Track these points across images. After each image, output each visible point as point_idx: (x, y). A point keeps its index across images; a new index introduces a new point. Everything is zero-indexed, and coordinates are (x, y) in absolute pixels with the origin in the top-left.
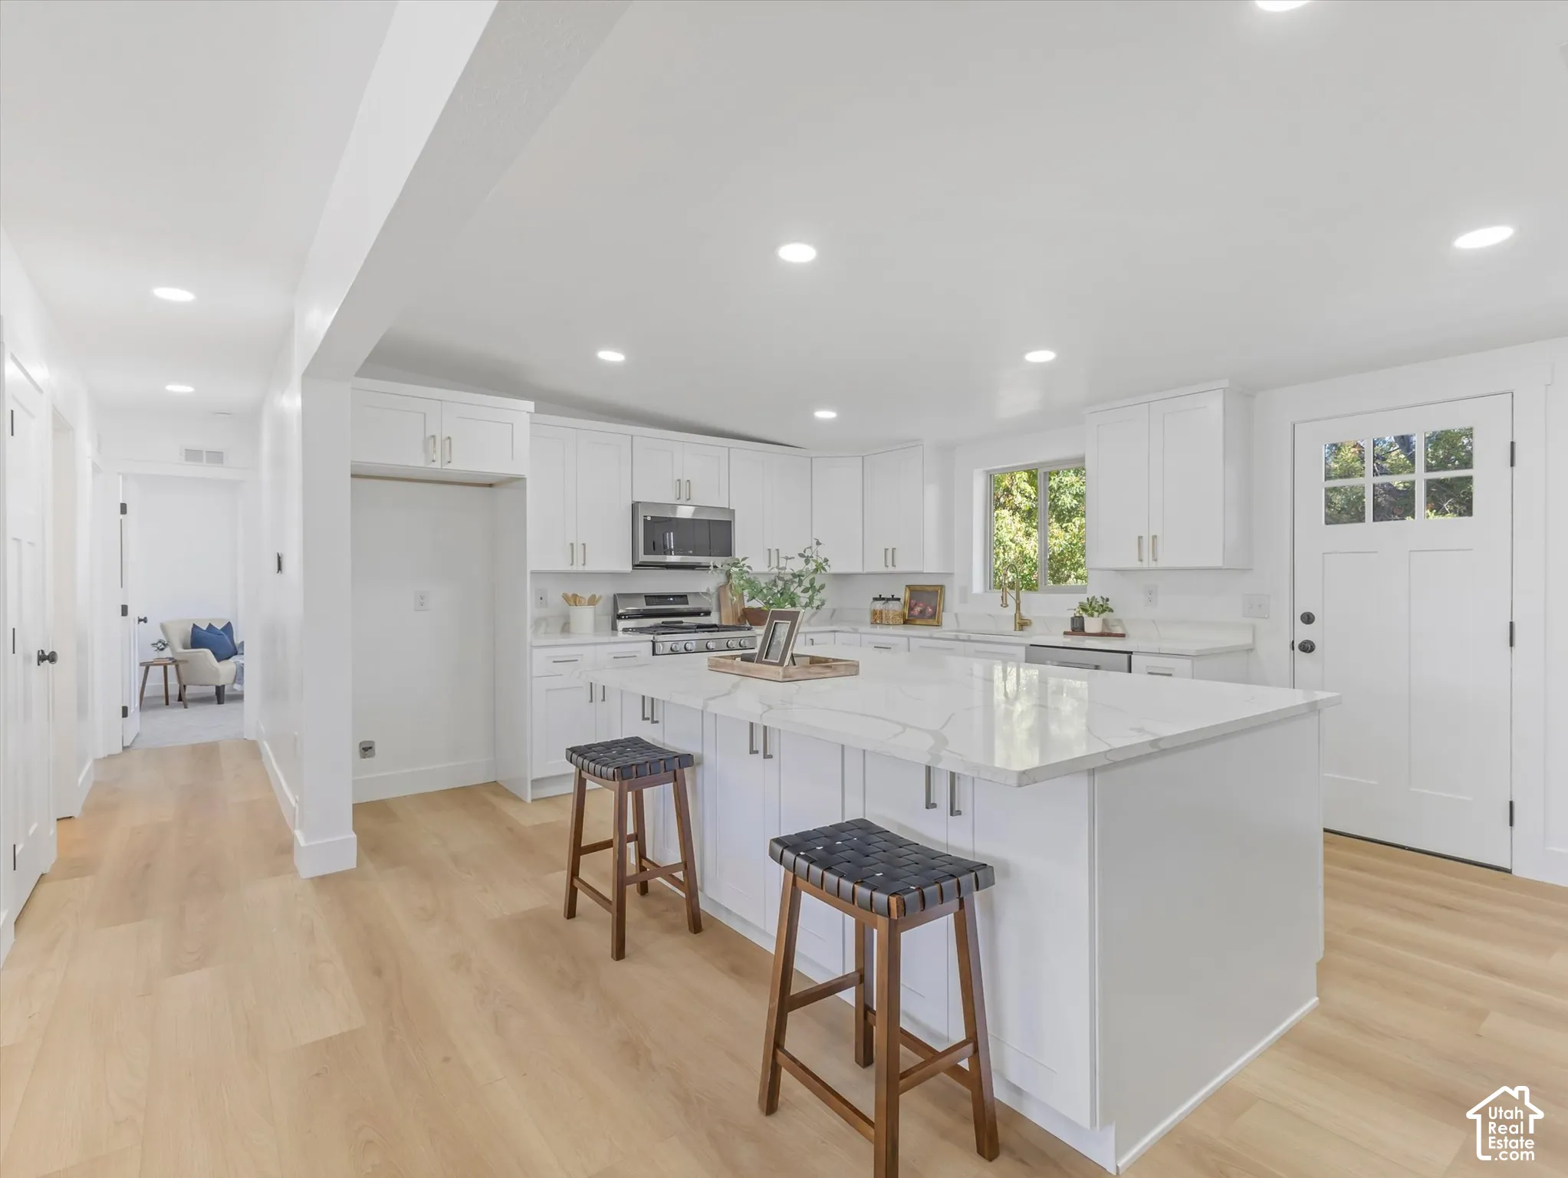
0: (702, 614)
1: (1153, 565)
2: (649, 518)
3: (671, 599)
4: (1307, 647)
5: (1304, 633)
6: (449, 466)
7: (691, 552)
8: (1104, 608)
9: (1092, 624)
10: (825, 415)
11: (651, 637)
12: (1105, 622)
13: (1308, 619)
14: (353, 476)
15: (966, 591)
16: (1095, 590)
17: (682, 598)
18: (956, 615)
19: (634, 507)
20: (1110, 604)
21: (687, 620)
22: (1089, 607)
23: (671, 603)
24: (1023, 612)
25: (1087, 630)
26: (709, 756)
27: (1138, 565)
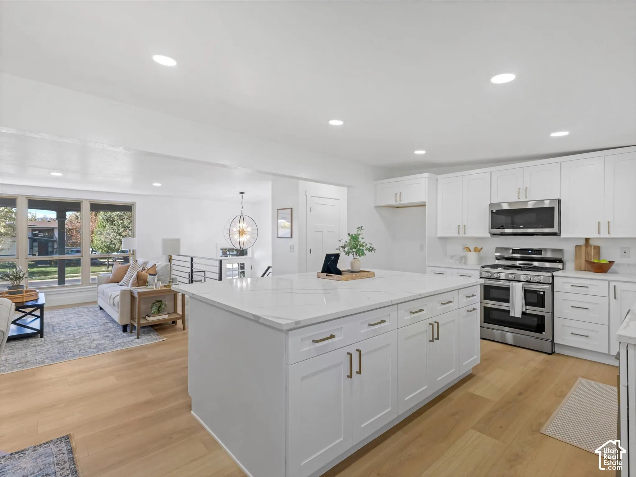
0: (557, 262)
2: (494, 211)
3: (530, 252)
6: (401, 202)
7: (522, 226)
17: (539, 251)
23: (529, 254)
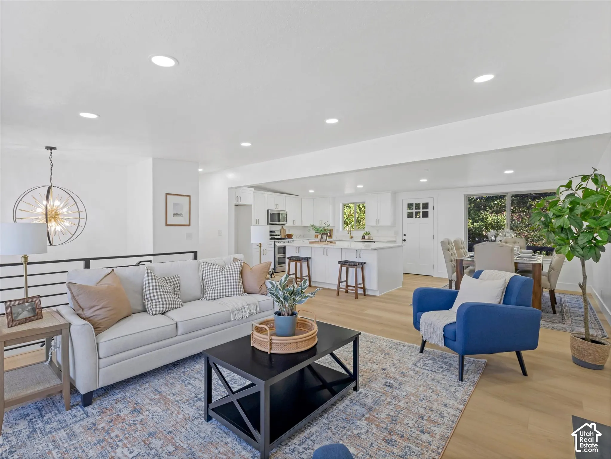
0: (278, 236)
1: (378, 225)
2: (271, 213)
4: (405, 240)
5: (404, 238)
6: (240, 203)
8: (369, 234)
9: (367, 237)
10: (311, 191)
11: (274, 240)
12: (369, 236)
13: (405, 235)
14: (235, 205)
15: (338, 230)
16: (367, 230)
18: (336, 236)
19: (268, 211)
20: (370, 233)
21: (276, 237)
22: (366, 234)
23: (274, 233)
24: (352, 235)
25: (365, 238)
26: (312, 257)
27: (376, 225)
